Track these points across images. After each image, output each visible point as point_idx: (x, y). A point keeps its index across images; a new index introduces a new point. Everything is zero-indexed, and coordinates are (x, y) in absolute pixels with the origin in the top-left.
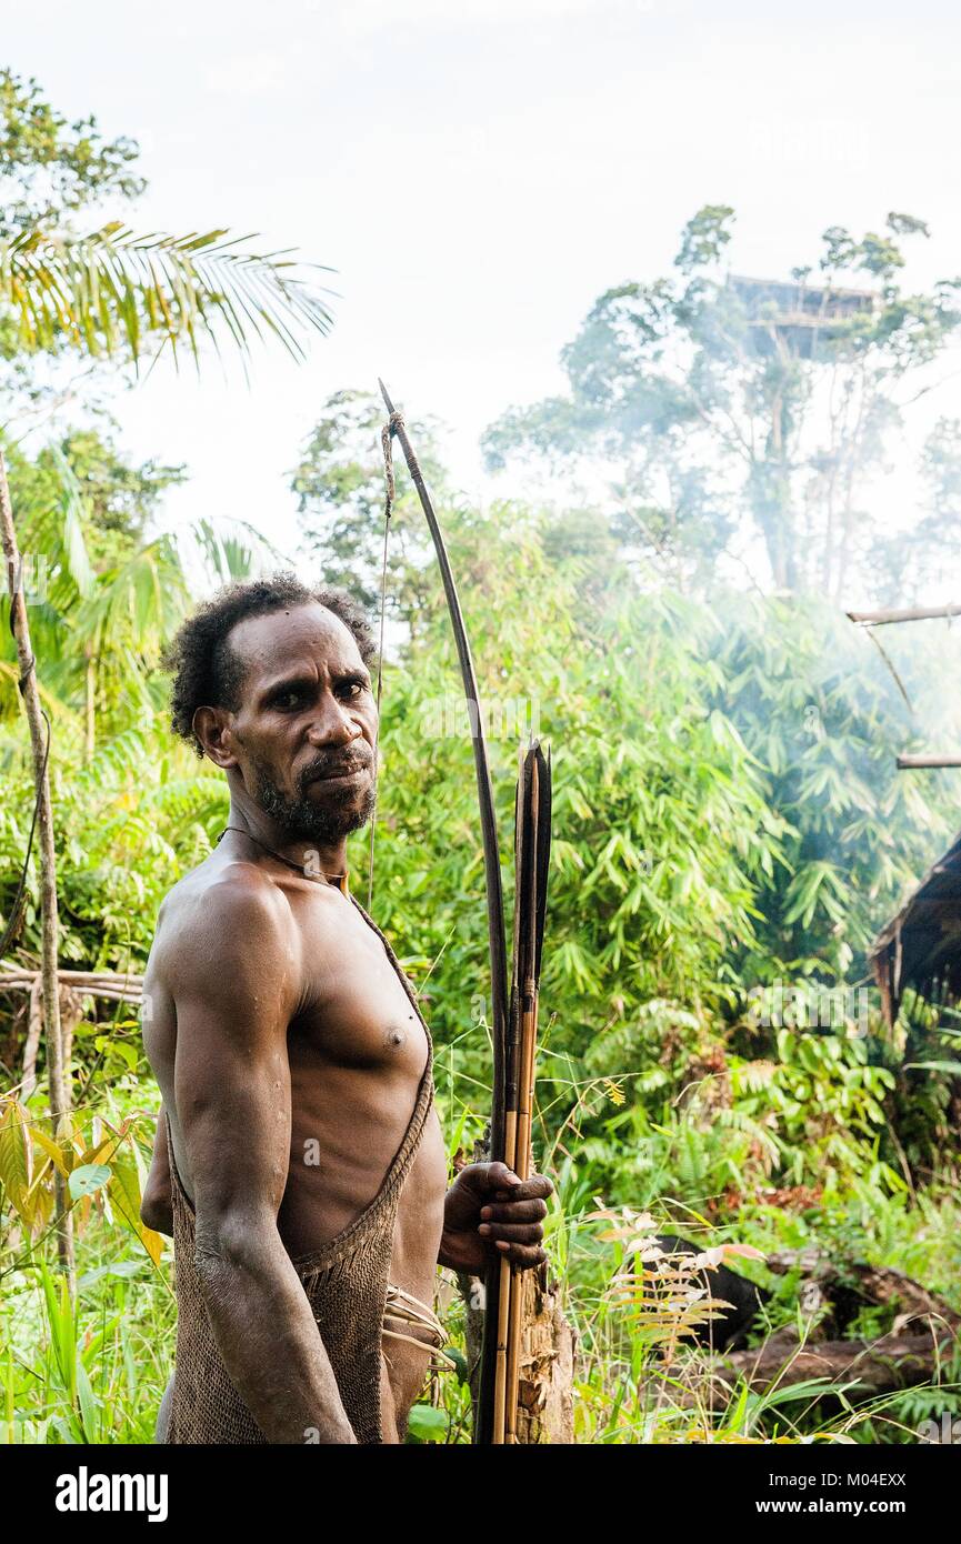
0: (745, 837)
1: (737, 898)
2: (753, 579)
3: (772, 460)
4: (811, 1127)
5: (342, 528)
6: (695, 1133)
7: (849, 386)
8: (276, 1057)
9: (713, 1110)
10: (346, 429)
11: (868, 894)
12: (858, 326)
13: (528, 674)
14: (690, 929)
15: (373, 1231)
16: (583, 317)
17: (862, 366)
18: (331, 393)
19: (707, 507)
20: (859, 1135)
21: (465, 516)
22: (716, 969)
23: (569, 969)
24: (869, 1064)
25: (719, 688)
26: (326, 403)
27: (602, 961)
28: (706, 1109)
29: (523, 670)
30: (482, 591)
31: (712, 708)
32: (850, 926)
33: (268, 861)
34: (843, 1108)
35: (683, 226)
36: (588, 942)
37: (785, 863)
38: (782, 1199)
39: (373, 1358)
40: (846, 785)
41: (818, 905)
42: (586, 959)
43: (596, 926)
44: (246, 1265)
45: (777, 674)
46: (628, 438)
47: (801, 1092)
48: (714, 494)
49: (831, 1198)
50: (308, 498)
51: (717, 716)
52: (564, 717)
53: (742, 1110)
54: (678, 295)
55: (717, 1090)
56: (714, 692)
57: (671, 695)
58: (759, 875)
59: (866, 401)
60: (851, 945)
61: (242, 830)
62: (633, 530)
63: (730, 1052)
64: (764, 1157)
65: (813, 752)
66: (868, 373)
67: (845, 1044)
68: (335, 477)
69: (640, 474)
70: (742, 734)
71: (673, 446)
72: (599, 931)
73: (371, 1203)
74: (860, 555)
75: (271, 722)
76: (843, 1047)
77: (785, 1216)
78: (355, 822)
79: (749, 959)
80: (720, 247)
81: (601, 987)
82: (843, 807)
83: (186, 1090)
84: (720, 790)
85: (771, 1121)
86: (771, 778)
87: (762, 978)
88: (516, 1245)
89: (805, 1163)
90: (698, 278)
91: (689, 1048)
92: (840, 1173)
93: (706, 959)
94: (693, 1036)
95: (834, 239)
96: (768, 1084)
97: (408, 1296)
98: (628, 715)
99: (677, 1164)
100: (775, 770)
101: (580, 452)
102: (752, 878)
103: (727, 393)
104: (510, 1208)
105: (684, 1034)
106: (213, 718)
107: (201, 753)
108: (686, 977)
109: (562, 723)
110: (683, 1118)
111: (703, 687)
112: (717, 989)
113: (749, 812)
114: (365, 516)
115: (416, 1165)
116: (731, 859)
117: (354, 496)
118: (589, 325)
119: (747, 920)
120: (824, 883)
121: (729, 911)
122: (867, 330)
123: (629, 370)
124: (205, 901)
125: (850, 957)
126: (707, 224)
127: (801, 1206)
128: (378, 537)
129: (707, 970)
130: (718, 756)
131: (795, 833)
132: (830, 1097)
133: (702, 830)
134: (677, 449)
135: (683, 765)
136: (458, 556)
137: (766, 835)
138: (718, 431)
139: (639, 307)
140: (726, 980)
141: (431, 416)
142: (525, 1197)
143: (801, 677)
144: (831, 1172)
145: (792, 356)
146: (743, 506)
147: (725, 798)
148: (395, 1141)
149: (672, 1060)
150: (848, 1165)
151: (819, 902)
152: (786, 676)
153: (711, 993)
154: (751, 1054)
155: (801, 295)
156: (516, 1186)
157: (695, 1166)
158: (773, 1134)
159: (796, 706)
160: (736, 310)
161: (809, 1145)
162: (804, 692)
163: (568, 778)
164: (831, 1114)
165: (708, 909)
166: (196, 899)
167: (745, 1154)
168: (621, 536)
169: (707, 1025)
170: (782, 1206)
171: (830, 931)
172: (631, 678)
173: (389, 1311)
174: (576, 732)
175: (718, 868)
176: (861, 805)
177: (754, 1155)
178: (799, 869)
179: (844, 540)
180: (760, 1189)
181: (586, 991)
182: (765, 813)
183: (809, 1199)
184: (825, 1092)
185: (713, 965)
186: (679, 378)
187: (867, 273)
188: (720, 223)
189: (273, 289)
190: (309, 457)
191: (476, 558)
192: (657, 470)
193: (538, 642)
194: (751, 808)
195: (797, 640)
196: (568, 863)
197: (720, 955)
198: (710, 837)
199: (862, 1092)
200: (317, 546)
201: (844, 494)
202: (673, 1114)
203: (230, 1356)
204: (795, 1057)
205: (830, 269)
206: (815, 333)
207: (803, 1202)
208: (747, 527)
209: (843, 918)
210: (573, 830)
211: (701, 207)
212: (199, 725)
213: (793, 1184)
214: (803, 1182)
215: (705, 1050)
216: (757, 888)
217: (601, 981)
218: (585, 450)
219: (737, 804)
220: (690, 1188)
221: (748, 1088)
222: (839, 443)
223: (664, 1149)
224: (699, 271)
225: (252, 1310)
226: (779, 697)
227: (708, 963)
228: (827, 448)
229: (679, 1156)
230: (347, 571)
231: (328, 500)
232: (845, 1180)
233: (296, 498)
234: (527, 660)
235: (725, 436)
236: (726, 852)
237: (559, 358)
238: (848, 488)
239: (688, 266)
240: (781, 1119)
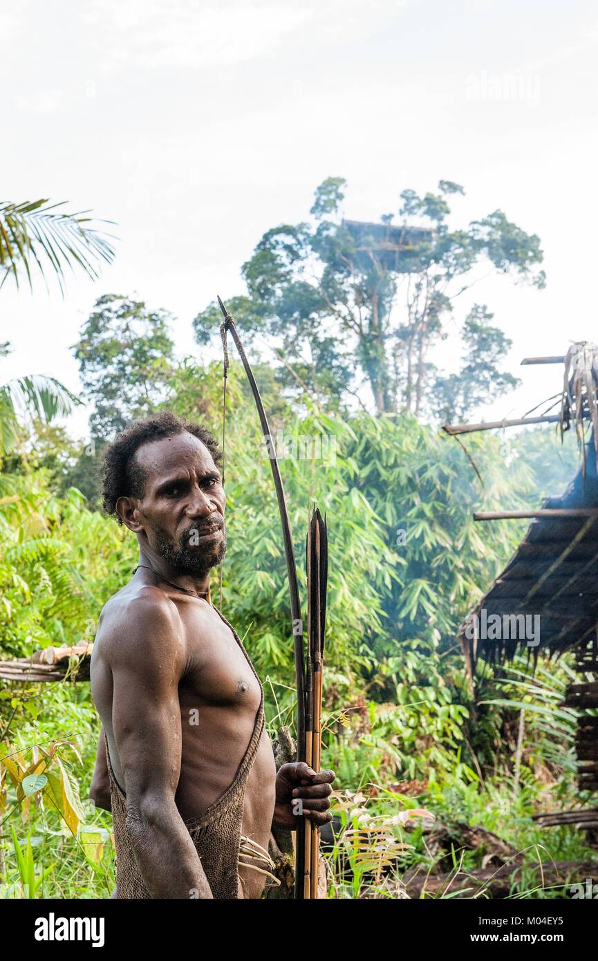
0: (374, 565)
1: (369, 603)
2: (364, 406)
3: (374, 333)
4: (418, 743)
5: (108, 381)
6: (349, 750)
7: (418, 286)
8: (172, 701)
9: (359, 735)
10: (109, 319)
11: (448, 598)
12: (424, 250)
13: (235, 468)
14: (342, 623)
15: (231, 803)
16: (255, 246)
17: (426, 274)
18: (99, 296)
19: (335, 363)
20: (448, 747)
21: (194, 372)
22: (358, 647)
23: (268, 650)
24: (453, 703)
25: (355, 474)
26: (96, 303)
27: (289, 645)
28: (355, 734)
29: (232, 466)
30: (206, 418)
31: (351, 487)
32: (438, 618)
33: (164, 586)
34: (438, 731)
35: (315, 190)
36: (279, 633)
37: (398, 580)
38: (404, 788)
39: (233, 879)
40: (434, 531)
41: (418, 606)
42: (278, 643)
43: (284, 623)
44: (156, 824)
45: (389, 464)
46: (285, 321)
47: (412, 722)
48: (338, 354)
49: (433, 787)
50: (86, 363)
51: (355, 491)
52: (261, 494)
53: (378, 734)
54: (313, 232)
55: (361, 722)
56: (352, 476)
57: (326, 479)
58: (383, 589)
59: (429, 296)
60: (439, 630)
61: (147, 566)
62: (289, 378)
63: (367, 698)
64: (391, 763)
65: (413, 512)
66: (430, 278)
67: (438, 692)
68: (102, 349)
69: (292, 343)
70: (370, 501)
71: (313, 326)
72: (286, 626)
73: (231, 785)
74: (428, 390)
75: (163, 505)
76: (436, 693)
77: (407, 799)
78: (215, 561)
79: (377, 641)
80: (338, 202)
81: (288, 660)
82: (432, 545)
83: (120, 721)
84: (358, 537)
85: (395, 740)
86: (387, 528)
87: (386, 653)
88: (315, 812)
89: (416, 765)
90: (325, 222)
91: (344, 697)
92: (437, 771)
93: (352, 642)
94: (346, 690)
95: (407, 196)
96: (392, 717)
97: (253, 842)
98: (300, 491)
99: (339, 769)
100: (390, 523)
101: (256, 330)
102: (379, 591)
103: (345, 292)
104: (310, 789)
105: (340, 689)
106: (128, 503)
107: (121, 523)
108: (340, 653)
109: (260, 498)
110: (341, 740)
111: (344, 473)
112: (359, 659)
113: (376, 550)
114: (122, 372)
115: (256, 763)
116: (365, 579)
117: (115, 360)
118: (259, 251)
119: (376, 616)
120: (423, 592)
121: (366, 610)
122: (429, 252)
123: (283, 279)
124: (129, 609)
125: (440, 638)
126: (330, 188)
127: (415, 792)
128: (131, 386)
129: (352, 648)
130: (356, 516)
131: (404, 562)
132: (429, 724)
133: (348, 562)
134: (315, 327)
135: (335, 522)
136: (190, 397)
137: (386, 564)
138: (340, 316)
139: (289, 240)
140: (366, 654)
141: (162, 310)
142: (318, 782)
143: (403, 466)
144: (432, 771)
145: (383, 269)
146: (357, 361)
147: (361, 541)
148: (243, 748)
149: (333, 705)
150: (442, 766)
151: (420, 605)
152: (395, 465)
153: (355, 662)
154: (380, 700)
155: (388, 232)
156: (313, 776)
157: (350, 770)
158: (396, 748)
159: (402, 484)
160: (349, 241)
161: (418, 755)
162: (407, 476)
163: (265, 531)
164: (431, 735)
165: (353, 610)
166: (123, 608)
167: (380, 761)
168: (283, 382)
169: (354, 682)
170: (404, 792)
171: (427, 622)
172: (301, 469)
173: (241, 851)
174: (268, 503)
175: (358, 584)
176: (443, 544)
177: (385, 762)
178: (406, 584)
179: (419, 381)
180: (390, 783)
181: (279, 663)
182: (386, 550)
183: (420, 788)
184: (426, 722)
185: (356, 645)
186: (315, 283)
187: (427, 218)
188: (337, 188)
189: (79, 237)
190: (86, 337)
191: (201, 397)
192: (303, 341)
193: (241, 449)
194: (377, 547)
195: (401, 443)
196: (266, 584)
197: (360, 638)
198: (353, 566)
199: (450, 721)
200: (93, 392)
201: (418, 353)
202: (335, 738)
203: (149, 879)
204: (408, 701)
205: (406, 215)
206: (397, 255)
207: (417, 790)
208: (360, 373)
209: (434, 613)
210: (269, 564)
211: (325, 178)
212: (119, 507)
213: (409, 778)
214: (415, 778)
215: (353, 698)
216: (381, 596)
217: (288, 657)
218: (259, 328)
219: (368, 545)
220: (347, 784)
221: (380, 721)
222: (413, 321)
223: (330, 760)
224: (326, 217)
225: (162, 852)
226: (391, 479)
227: (353, 643)
228: (407, 325)
229: (340, 764)
230: (112, 407)
231: (98, 363)
232: (440, 775)
233: (78, 363)
234: (234, 460)
235: (344, 318)
236: (362, 575)
237: (241, 271)
238: (420, 349)
239: (318, 214)
240: (400, 739)
